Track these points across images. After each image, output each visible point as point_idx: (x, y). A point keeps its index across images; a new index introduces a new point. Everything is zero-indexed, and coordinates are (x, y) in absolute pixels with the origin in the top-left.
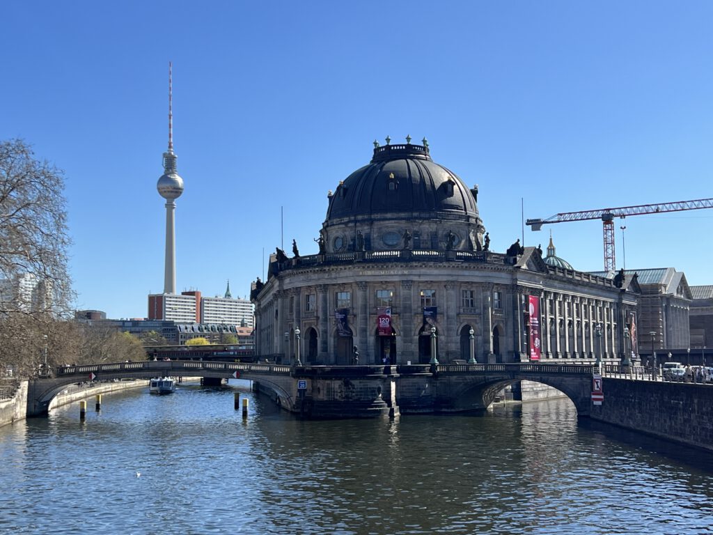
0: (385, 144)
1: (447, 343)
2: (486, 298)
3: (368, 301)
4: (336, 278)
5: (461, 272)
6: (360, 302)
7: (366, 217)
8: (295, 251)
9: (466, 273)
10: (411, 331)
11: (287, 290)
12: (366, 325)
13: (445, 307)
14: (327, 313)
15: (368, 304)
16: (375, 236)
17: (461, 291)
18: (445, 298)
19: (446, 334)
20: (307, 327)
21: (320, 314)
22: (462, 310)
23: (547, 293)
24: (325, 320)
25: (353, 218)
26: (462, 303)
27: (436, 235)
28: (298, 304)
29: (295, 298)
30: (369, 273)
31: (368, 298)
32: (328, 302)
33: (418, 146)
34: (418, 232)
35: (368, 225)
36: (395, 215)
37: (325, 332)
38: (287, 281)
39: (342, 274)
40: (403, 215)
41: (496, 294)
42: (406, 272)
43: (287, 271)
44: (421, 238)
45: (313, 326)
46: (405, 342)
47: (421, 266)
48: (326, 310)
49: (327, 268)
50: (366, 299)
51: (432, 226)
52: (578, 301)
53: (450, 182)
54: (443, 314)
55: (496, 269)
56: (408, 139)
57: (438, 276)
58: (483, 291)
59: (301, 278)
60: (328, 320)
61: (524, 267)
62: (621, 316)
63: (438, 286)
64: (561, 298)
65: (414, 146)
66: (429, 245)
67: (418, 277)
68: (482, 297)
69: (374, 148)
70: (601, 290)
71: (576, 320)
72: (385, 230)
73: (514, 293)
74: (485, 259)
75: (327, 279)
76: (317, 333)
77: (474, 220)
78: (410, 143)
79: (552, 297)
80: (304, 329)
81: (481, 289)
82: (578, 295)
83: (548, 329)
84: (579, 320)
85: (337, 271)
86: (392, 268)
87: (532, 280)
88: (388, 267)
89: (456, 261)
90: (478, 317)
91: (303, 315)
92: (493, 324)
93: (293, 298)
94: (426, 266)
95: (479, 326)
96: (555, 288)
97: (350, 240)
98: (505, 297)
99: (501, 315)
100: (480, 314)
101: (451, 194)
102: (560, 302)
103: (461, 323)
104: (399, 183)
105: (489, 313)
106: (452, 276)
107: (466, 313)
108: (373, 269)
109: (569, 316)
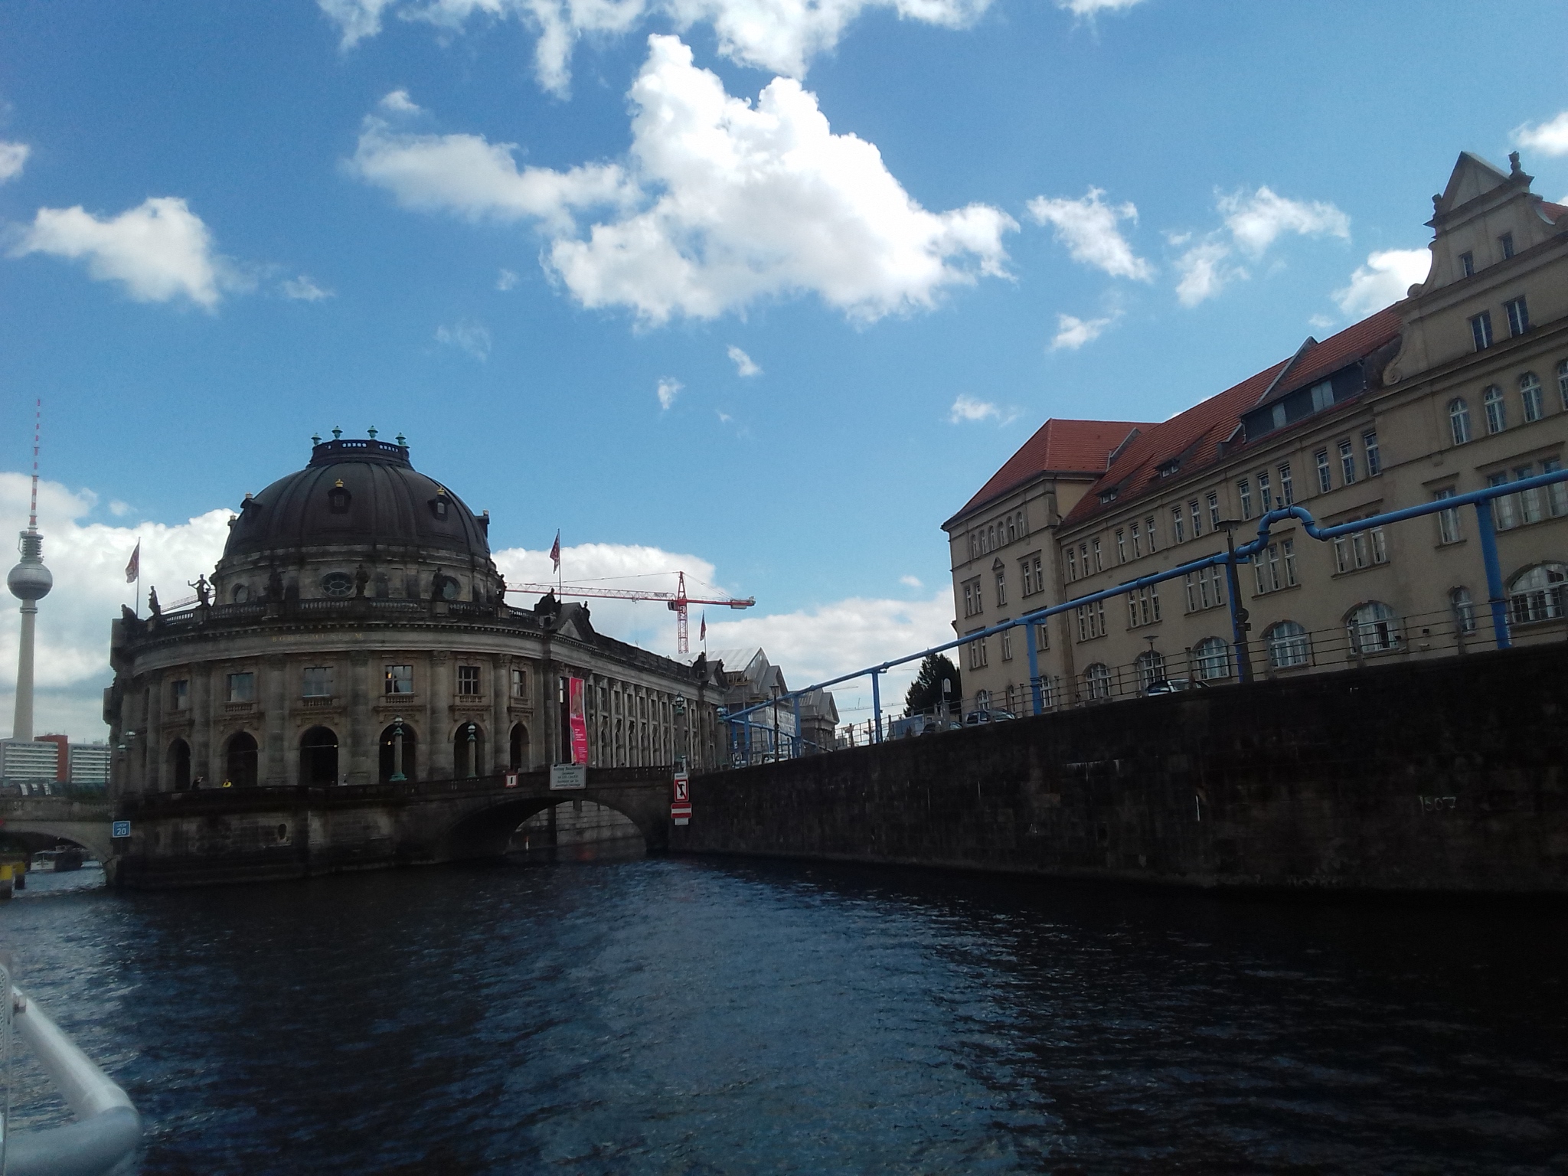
0: (332, 438)
1: (430, 754)
2: (497, 679)
4: (227, 650)
5: (456, 637)
6: (272, 689)
7: (292, 550)
8: (154, 604)
9: (466, 638)
10: (365, 736)
13: (428, 693)
14: (208, 712)
16: (307, 581)
17: (457, 669)
18: (429, 679)
19: (428, 740)
20: (172, 740)
21: (197, 716)
22: (457, 699)
23: (598, 678)
24: (207, 724)
25: (267, 553)
26: (457, 686)
27: (416, 580)
28: (158, 701)
29: (153, 690)
30: (291, 638)
31: (288, 682)
32: (212, 691)
33: (388, 445)
34: (384, 575)
35: (294, 564)
36: (344, 549)
37: (206, 745)
38: (139, 660)
39: (240, 643)
40: (358, 548)
41: (517, 673)
42: (360, 636)
43: (140, 642)
44: (390, 585)
45: (184, 738)
46: (354, 754)
47: (386, 626)
48: (209, 706)
49: (210, 632)
50: (285, 685)
51: (409, 566)
52: (643, 694)
53: (442, 498)
54: (425, 706)
55: (517, 632)
56: (372, 432)
57: (417, 642)
58: (495, 668)
59: (165, 652)
60: (212, 724)
61: (562, 632)
62: (702, 719)
63: (416, 658)
64: (618, 688)
65: (383, 444)
66: (404, 595)
67: (380, 645)
68: (492, 678)
69: (314, 445)
70: (676, 680)
71: (640, 721)
72: (325, 571)
73: (545, 673)
74: (497, 614)
75: (212, 652)
76: (191, 747)
77: (483, 561)
78: (376, 438)
79: (605, 684)
80: (165, 744)
81: (492, 666)
82: (644, 684)
83: (599, 734)
84: (645, 721)
85: (230, 637)
86: (333, 629)
87: (575, 654)
88: (324, 627)
89: (449, 617)
90: (486, 710)
91: (165, 719)
92: (511, 722)
93: (148, 691)
94: (395, 626)
95: (488, 726)
96: (610, 670)
97: (261, 589)
98: (532, 679)
99: (526, 707)
100: (489, 706)
101: (444, 517)
102: (617, 693)
103: (456, 721)
104: (353, 497)
105: (505, 704)
106: (440, 643)
107: (465, 704)
108: (297, 631)
109: (630, 714)
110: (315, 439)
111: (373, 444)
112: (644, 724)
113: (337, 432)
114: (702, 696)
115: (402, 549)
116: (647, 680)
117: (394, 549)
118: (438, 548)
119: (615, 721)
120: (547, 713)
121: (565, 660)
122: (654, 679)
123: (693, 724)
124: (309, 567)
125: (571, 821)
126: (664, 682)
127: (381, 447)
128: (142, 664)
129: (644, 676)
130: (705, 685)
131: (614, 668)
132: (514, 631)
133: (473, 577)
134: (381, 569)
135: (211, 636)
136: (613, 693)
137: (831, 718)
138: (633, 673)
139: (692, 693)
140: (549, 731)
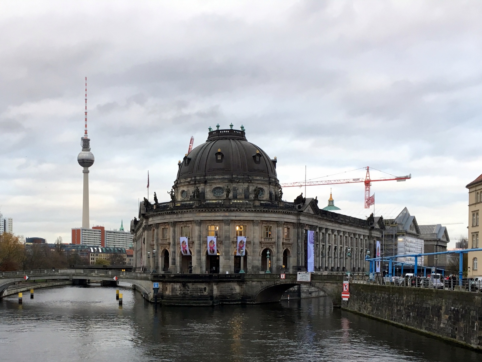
0: (216, 129)
1: (252, 260)
3: (202, 232)
4: (181, 218)
5: (263, 215)
6: (196, 233)
7: (202, 178)
8: (156, 199)
9: (266, 215)
10: (229, 252)
11: (151, 225)
12: (200, 247)
13: (252, 237)
14: (175, 240)
15: (202, 235)
16: (208, 190)
17: (263, 227)
18: (252, 231)
19: (252, 255)
20: (163, 249)
21: (171, 241)
22: (263, 239)
23: (321, 229)
24: (174, 245)
25: (193, 178)
26: (263, 234)
27: (248, 190)
28: (157, 234)
29: (156, 230)
30: (203, 214)
31: (202, 231)
32: (176, 233)
34: (235, 187)
35: (203, 183)
36: (221, 177)
37: (174, 252)
38: (150, 219)
39: (186, 215)
40: (226, 177)
41: (286, 229)
42: (227, 214)
43: (151, 213)
44: (238, 192)
45: (167, 249)
46: (226, 259)
47: (237, 210)
48: (175, 238)
49: (175, 211)
50: (200, 231)
51: (245, 184)
52: (342, 234)
53: (258, 154)
54: (251, 242)
55: (287, 212)
56: (231, 126)
57: (248, 217)
58: (278, 227)
59: (159, 218)
60: (176, 245)
61: (305, 211)
62: (370, 244)
63: (248, 223)
64: (330, 232)
65: (236, 130)
66: (243, 196)
67: (235, 218)
68: (277, 231)
69: (209, 132)
70: (357, 227)
71: (339, 246)
72: (214, 186)
73: (298, 228)
74: (279, 205)
75: (175, 218)
76: (169, 253)
77: (274, 180)
78: (232, 128)
79: (324, 231)
80: (161, 251)
81: (276, 225)
82: (342, 230)
83: (320, 252)
84: (342, 246)
85: (182, 213)
86: (218, 211)
87: (311, 220)
88: (215, 210)
89: (260, 207)
90: (274, 244)
91: (160, 241)
92: (283, 248)
93: (154, 230)
94: (240, 210)
95: (274, 250)
96: (326, 225)
97: (191, 193)
98: (293, 231)
99: (289, 242)
100: (275, 242)
101: (259, 162)
102: (329, 234)
103: (262, 248)
104: (224, 156)
105: (281, 241)
106: (257, 217)
107: (265, 241)
108: (205, 211)
109: (335, 243)
110: (210, 129)
111: (231, 131)
112: (341, 247)
113: (218, 126)
114: (371, 233)
115: (242, 177)
116: (343, 228)
117: (239, 177)
118: (256, 176)
119: (328, 247)
120: (298, 245)
121: (307, 223)
122: (347, 227)
123: (366, 246)
124: (208, 184)
125: (307, 289)
126: (352, 228)
127: (235, 132)
128: (152, 221)
129: (342, 226)
130: (373, 228)
131: (329, 224)
132: (286, 212)
133: (270, 187)
134: (234, 185)
135: (176, 212)
136: (327, 235)
137: (445, 240)
138: (337, 225)
139: (366, 232)
140: (299, 253)
